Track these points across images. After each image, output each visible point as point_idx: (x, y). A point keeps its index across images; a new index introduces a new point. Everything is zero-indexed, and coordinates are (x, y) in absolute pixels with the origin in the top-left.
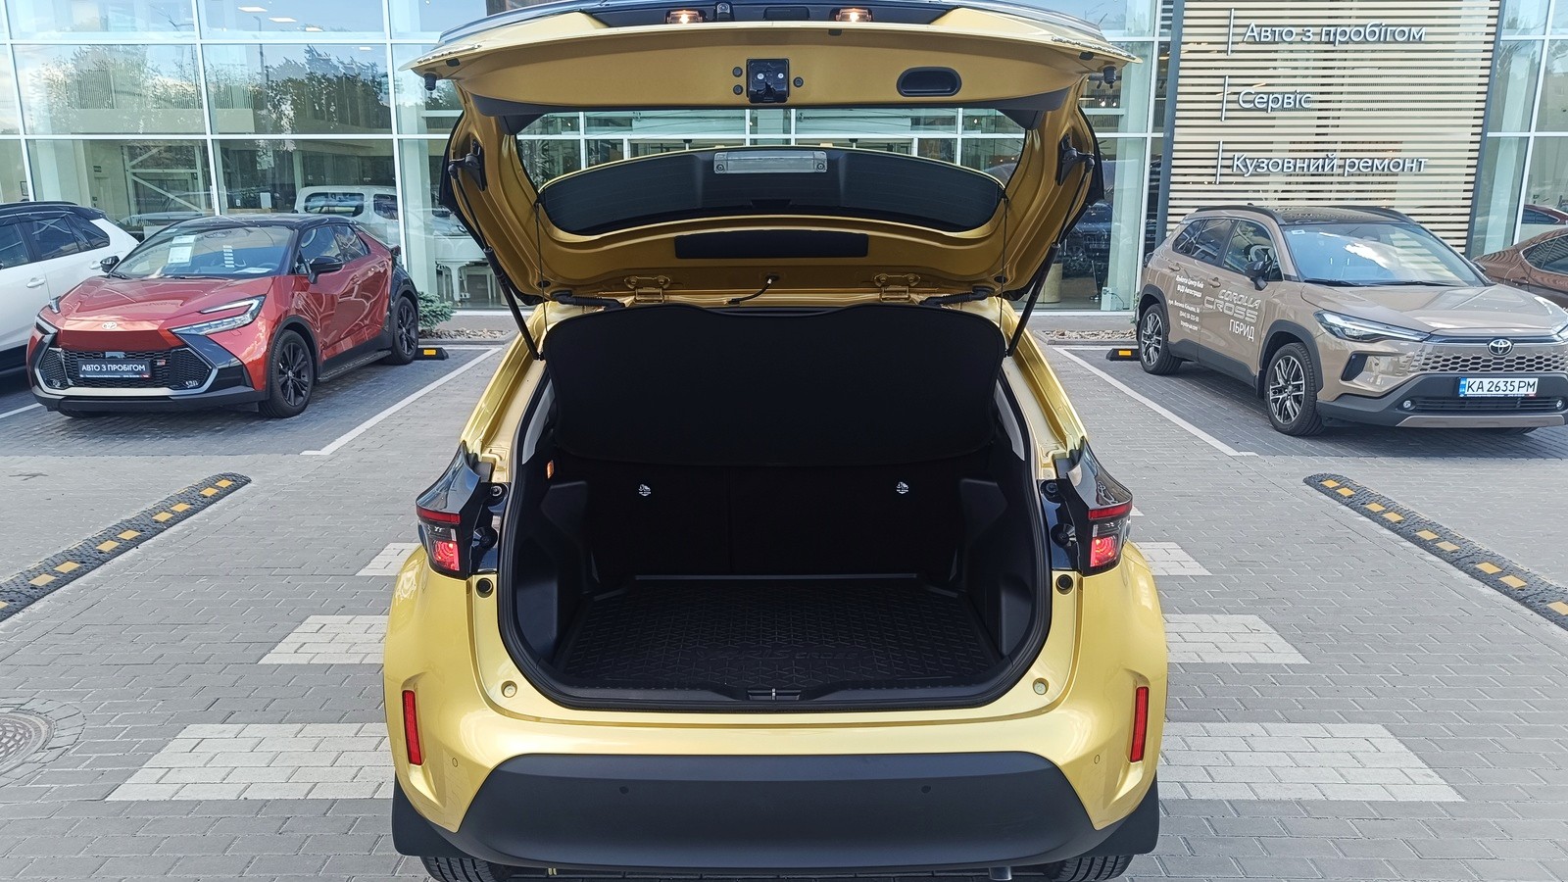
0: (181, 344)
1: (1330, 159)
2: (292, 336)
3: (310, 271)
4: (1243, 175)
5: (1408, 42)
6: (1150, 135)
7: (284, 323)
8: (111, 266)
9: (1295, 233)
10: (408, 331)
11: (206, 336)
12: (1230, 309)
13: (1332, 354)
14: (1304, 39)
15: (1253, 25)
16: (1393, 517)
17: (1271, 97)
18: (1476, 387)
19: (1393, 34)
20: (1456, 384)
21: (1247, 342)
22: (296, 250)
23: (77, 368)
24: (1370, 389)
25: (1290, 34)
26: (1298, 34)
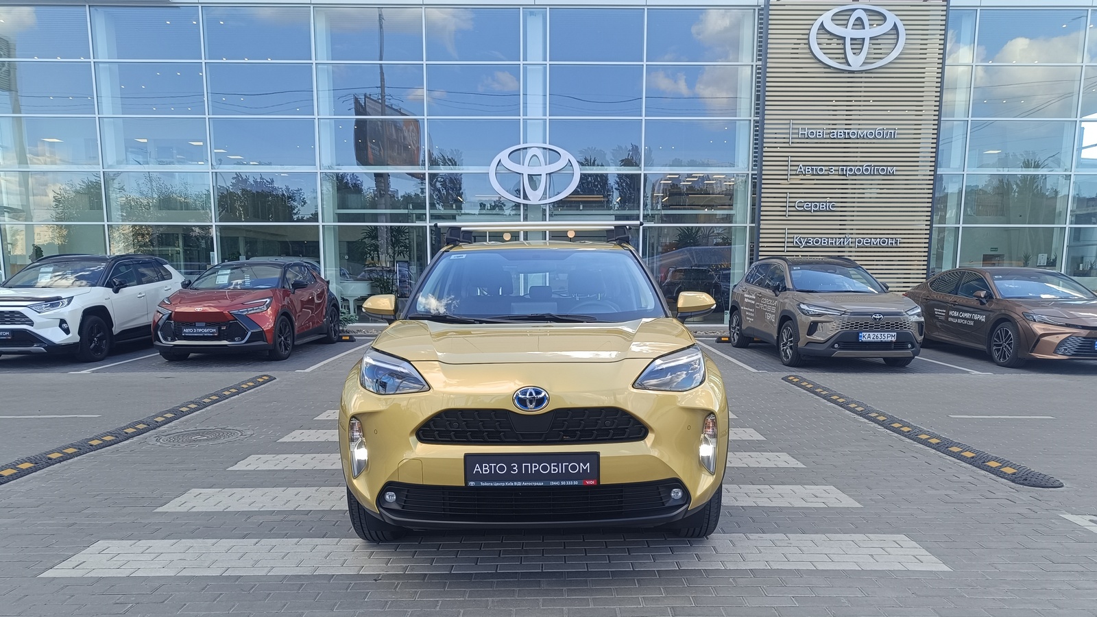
0: (233, 318)
1: (847, 238)
2: (285, 317)
3: (291, 287)
4: (799, 247)
5: (886, 174)
7: (280, 312)
8: (188, 284)
9: (798, 272)
10: (334, 326)
11: (245, 315)
12: (765, 308)
13: (804, 321)
14: (830, 173)
15: (801, 165)
16: (810, 386)
17: (813, 204)
18: (866, 337)
19: (878, 170)
20: (857, 335)
21: (771, 322)
22: (284, 278)
23: (181, 331)
24: (819, 338)
25: (821, 170)
26: (825, 170)
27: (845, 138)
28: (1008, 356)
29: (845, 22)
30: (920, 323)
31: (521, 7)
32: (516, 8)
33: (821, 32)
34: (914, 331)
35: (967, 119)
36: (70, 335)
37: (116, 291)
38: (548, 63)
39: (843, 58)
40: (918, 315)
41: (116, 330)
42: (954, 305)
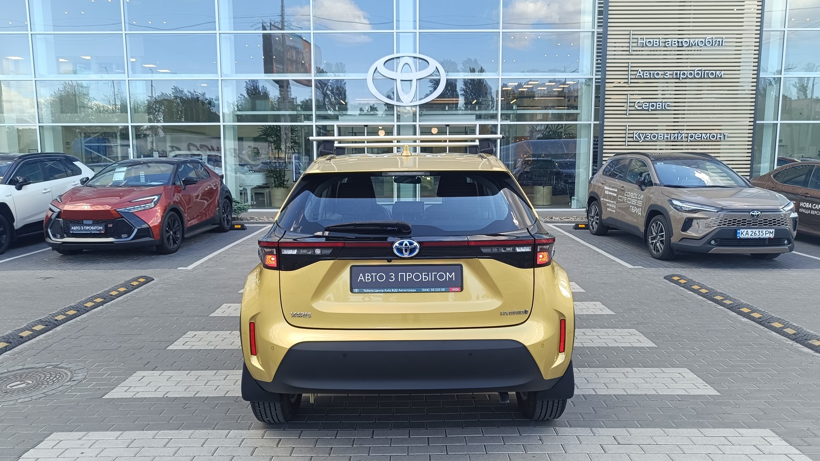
0: (120, 216)
1: (680, 133)
2: (173, 214)
3: (182, 184)
4: (638, 141)
5: (715, 78)
6: (593, 122)
7: (168, 208)
8: (85, 181)
9: (659, 164)
10: (227, 216)
11: (132, 213)
12: (629, 201)
13: (677, 218)
14: (665, 77)
15: (640, 70)
16: (704, 291)
17: (651, 104)
18: (745, 233)
19: (708, 74)
20: (735, 231)
21: (638, 216)
22: (176, 173)
23: (69, 229)
24: (695, 235)
25: (658, 74)
26: (661, 75)
27: (679, 46)
30: (794, 219)
34: (789, 227)
35: (784, 29)
37: (19, 188)
40: (792, 210)
41: (17, 225)
42: (806, 197)
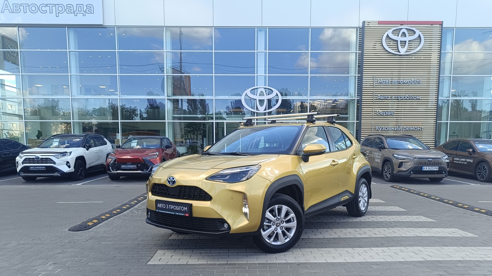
0: (144, 161)
1: (399, 127)
3: (165, 148)
4: (379, 131)
5: (416, 100)
6: (355, 121)
7: (162, 159)
9: (389, 140)
11: (149, 160)
12: (374, 156)
13: (396, 162)
14: (392, 99)
15: (379, 95)
16: (406, 189)
17: (384, 112)
18: (426, 168)
19: (413, 98)
20: (421, 168)
21: (379, 163)
22: (162, 144)
23: (120, 167)
24: (404, 169)
25: (388, 97)
26: (390, 98)
27: (398, 84)
28: (485, 177)
29: (398, 34)
30: (447, 162)
31: (256, 28)
32: (253, 28)
33: (387, 38)
34: (445, 166)
35: (450, 75)
36: (71, 168)
37: (88, 150)
38: (267, 51)
39: (397, 49)
40: (447, 159)
41: (87, 166)
42: (457, 155)
